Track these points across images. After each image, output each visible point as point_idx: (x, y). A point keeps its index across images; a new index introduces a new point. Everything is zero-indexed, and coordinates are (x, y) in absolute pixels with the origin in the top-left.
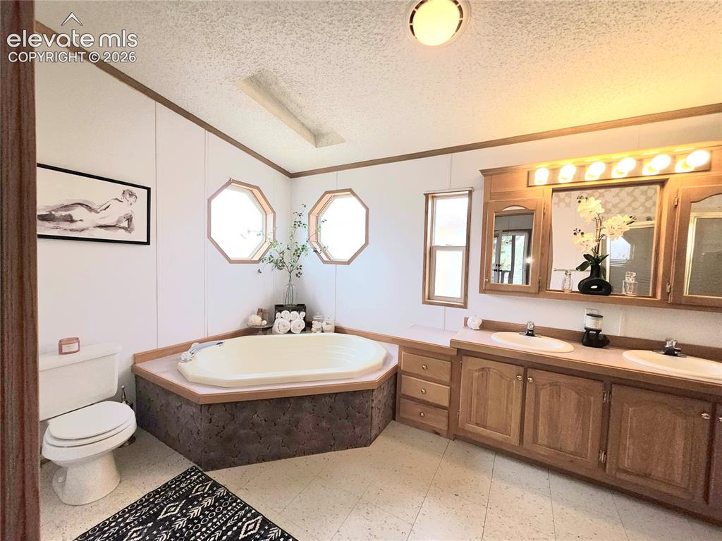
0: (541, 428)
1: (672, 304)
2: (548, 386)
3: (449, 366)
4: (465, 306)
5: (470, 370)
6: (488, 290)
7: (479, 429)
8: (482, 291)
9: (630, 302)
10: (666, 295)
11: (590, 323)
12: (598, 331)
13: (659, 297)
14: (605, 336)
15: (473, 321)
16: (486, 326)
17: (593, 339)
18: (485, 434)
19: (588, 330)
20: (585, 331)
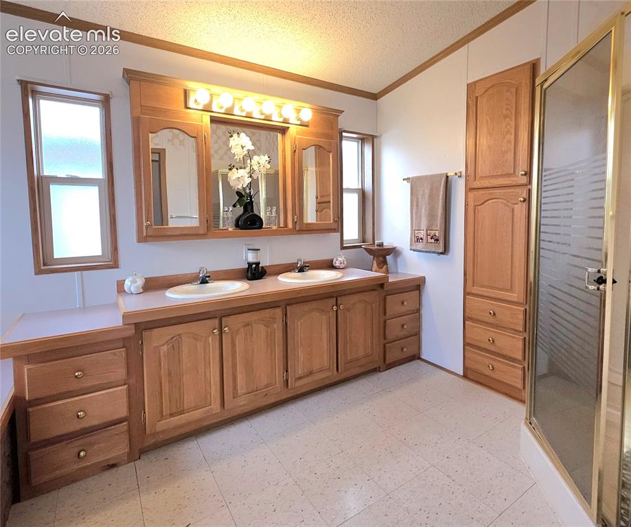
0: (239, 377)
1: (299, 230)
2: (242, 329)
3: (124, 354)
4: (114, 265)
5: (155, 347)
6: (151, 236)
7: (175, 420)
8: (142, 239)
9: (274, 233)
10: (294, 223)
11: (251, 258)
12: (257, 264)
13: (290, 225)
14: (262, 267)
15: (133, 282)
16: (152, 285)
17: (255, 272)
18: (184, 422)
19: (250, 265)
20: (247, 266)
